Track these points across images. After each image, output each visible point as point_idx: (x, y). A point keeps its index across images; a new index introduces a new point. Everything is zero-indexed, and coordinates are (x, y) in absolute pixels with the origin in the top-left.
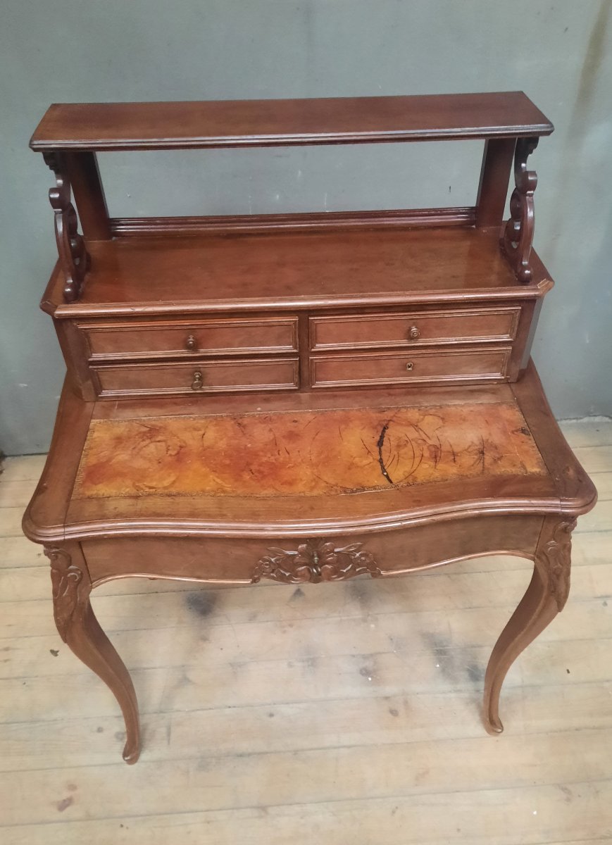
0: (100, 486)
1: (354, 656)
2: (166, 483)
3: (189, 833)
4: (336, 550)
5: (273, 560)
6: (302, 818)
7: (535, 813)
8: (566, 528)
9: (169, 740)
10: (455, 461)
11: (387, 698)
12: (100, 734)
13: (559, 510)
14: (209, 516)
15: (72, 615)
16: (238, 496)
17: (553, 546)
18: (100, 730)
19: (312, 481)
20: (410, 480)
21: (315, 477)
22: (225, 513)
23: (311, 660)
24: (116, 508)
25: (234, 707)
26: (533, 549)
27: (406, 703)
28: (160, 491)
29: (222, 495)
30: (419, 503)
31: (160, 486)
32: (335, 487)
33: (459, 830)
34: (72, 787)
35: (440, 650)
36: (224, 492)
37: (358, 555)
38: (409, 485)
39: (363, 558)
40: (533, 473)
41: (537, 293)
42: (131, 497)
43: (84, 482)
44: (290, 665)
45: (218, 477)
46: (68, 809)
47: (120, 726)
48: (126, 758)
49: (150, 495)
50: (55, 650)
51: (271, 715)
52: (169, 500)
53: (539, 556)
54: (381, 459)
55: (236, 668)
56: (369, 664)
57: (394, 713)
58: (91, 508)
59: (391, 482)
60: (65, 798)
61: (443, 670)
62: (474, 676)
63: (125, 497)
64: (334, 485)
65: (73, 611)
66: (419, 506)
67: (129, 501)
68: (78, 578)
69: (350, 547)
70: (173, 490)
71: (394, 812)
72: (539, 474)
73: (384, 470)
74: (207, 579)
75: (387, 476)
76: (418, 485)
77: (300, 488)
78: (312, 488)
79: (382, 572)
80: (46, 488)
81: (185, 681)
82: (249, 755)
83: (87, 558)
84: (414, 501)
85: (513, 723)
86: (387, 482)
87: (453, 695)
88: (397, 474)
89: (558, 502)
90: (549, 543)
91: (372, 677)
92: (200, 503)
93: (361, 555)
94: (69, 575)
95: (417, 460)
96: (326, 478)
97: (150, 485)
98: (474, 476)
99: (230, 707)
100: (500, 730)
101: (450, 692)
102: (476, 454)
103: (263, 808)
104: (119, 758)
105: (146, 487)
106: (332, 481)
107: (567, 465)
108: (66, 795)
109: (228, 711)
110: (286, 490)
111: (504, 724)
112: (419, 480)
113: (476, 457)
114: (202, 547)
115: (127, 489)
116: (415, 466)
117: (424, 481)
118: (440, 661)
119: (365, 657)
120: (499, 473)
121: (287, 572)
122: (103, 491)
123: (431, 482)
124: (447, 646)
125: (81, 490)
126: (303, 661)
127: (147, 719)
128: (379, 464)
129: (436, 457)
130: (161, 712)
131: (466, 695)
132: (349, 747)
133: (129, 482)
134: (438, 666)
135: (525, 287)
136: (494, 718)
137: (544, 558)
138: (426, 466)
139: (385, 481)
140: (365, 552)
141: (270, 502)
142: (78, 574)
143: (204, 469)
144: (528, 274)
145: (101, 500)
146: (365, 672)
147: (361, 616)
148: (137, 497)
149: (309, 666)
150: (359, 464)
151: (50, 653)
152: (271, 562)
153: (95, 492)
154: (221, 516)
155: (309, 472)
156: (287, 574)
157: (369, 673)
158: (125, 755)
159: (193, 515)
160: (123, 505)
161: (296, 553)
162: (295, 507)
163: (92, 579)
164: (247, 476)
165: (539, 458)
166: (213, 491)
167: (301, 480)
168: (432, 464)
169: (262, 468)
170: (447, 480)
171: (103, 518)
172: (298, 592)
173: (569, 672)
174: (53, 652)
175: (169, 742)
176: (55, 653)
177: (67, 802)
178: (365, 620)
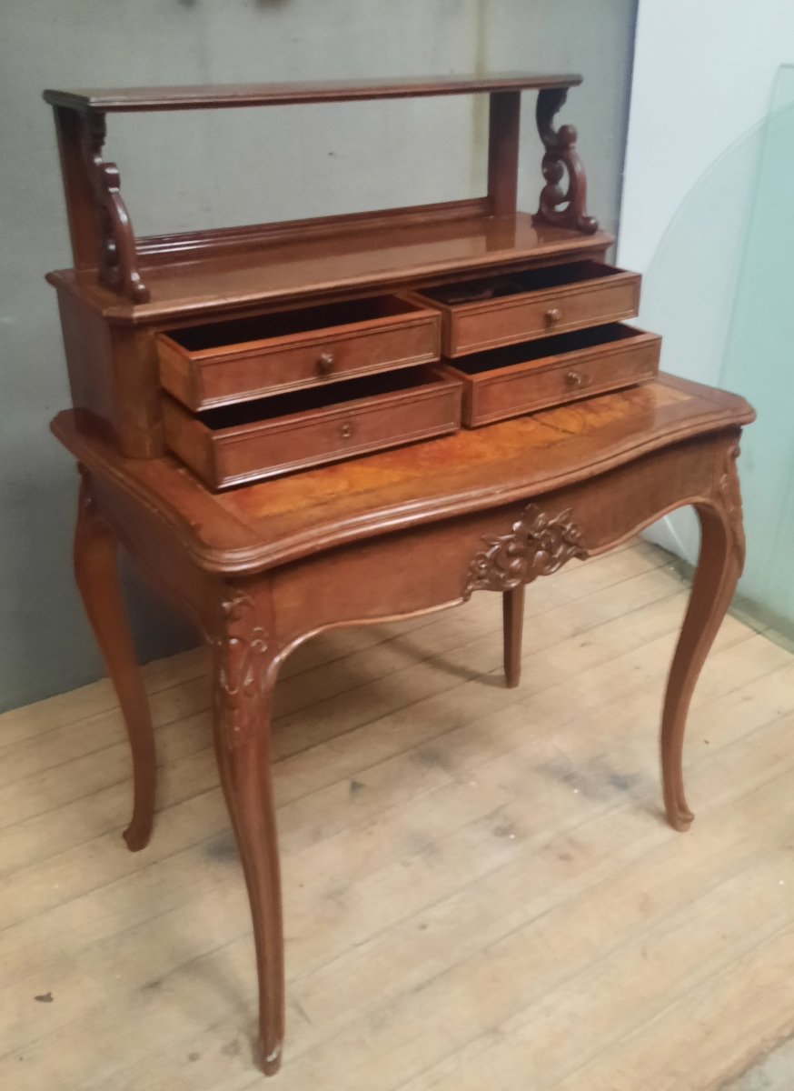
0: (268, 507)
1: (475, 822)
4: (550, 523)
6: (548, 1016)
7: (782, 883)
10: (611, 409)
11: (547, 847)
16: (435, 477)
17: (726, 482)
18: (193, 1057)
20: (589, 428)
23: (428, 847)
24: (310, 517)
26: (709, 491)
27: (571, 842)
29: (417, 480)
30: (617, 439)
32: (527, 449)
33: (724, 937)
35: (567, 776)
36: (415, 477)
37: (569, 527)
38: (592, 431)
39: (573, 532)
44: (405, 864)
45: (394, 471)
50: (44, 993)
51: (423, 927)
54: (542, 423)
55: (336, 896)
56: (497, 823)
57: (565, 857)
61: (585, 793)
62: (620, 786)
63: (310, 507)
64: (523, 448)
69: (562, 516)
70: (359, 490)
71: (644, 955)
73: (555, 428)
76: (600, 429)
77: (491, 457)
78: (504, 455)
82: (429, 982)
83: (276, 608)
86: (568, 434)
87: (614, 812)
88: (573, 427)
90: (722, 479)
91: (513, 833)
93: (573, 527)
95: (578, 417)
96: (508, 446)
99: (362, 944)
101: (608, 810)
103: (494, 1031)
106: (517, 446)
109: (362, 949)
110: (478, 462)
112: (597, 426)
116: (582, 420)
117: (602, 426)
118: (575, 786)
119: (489, 817)
121: (500, 571)
122: (277, 510)
123: (609, 425)
125: (248, 515)
126: (419, 853)
128: (547, 427)
131: (627, 806)
132: (543, 915)
133: (297, 497)
134: (576, 791)
138: (591, 418)
139: (566, 434)
140: (576, 521)
141: (475, 473)
143: (371, 470)
144: (594, 224)
146: (502, 832)
147: (452, 779)
149: (429, 855)
150: (526, 431)
151: (37, 1003)
153: (268, 513)
155: (486, 446)
157: (506, 831)
160: (316, 513)
161: (511, 536)
164: (424, 463)
166: (402, 480)
167: (485, 452)
168: (594, 415)
169: (434, 455)
170: (621, 421)
172: (355, 787)
173: (707, 742)
174: (40, 998)
175: (308, 1020)
176: (46, 998)
178: (459, 782)
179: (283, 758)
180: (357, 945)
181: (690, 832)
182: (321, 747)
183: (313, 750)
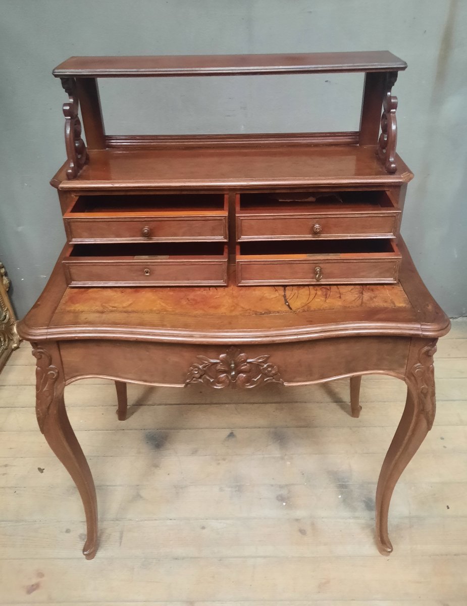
0: (77, 305)
1: (272, 485)
2: (125, 305)
4: (248, 361)
5: (201, 367)
8: (428, 351)
9: (121, 542)
10: (340, 297)
11: (297, 520)
12: (68, 535)
13: (420, 333)
14: (153, 325)
15: (48, 408)
16: (176, 314)
17: (419, 368)
18: (68, 531)
19: (232, 307)
20: (306, 308)
21: (234, 304)
22: (165, 323)
23: (238, 486)
24: (86, 318)
25: (175, 520)
26: (403, 370)
27: (313, 524)
28: (120, 309)
29: (165, 313)
30: (311, 322)
31: (121, 306)
32: (249, 311)
34: (41, 575)
35: (342, 485)
36: (166, 311)
37: (265, 366)
38: (304, 311)
39: (269, 369)
40: (400, 307)
41: (400, 180)
42: (98, 312)
43: (66, 302)
44: (221, 490)
45: (163, 302)
46: (34, 593)
47: (83, 529)
48: (85, 553)
49: (112, 311)
50: (42, 467)
51: (203, 528)
52: (126, 315)
53: (410, 377)
54: (285, 295)
55: (179, 489)
56: (284, 492)
57: (302, 532)
58: (68, 318)
59: (291, 309)
60: (33, 583)
61: (344, 501)
62: (368, 507)
63: (94, 312)
64: (248, 310)
65: (50, 405)
66: (310, 324)
67: (97, 315)
68: (55, 376)
69: (259, 359)
70: (130, 309)
72: (405, 307)
73: (286, 301)
74: (151, 382)
75: (289, 306)
76: (311, 311)
77: (223, 310)
78: (232, 311)
79: (285, 384)
80: (39, 305)
81: (138, 497)
82: (183, 558)
83: (63, 359)
84: (307, 321)
85: (401, 547)
86: (288, 309)
87: (352, 521)
88: (296, 304)
89: (419, 326)
90: (416, 366)
91: (286, 502)
92: (147, 317)
93: (269, 366)
94: (49, 373)
95: (312, 297)
96: (242, 305)
97: (113, 305)
98: (354, 307)
99: (171, 520)
100: (389, 550)
101: (350, 518)
102: (357, 294)
103: (191, 603)
104: (80, 554)
105: (111, 306)
106: (247, 307)
107: (427, 303)
108: (34, 581)
109: (169, 522)
110: (212, 311)
111: (394, 547)
112: (312, 309)
113: (357, 296)
114: (148, 353)
115: (97, 306)
116: (310, 300)
117: (316, 309)
118: (342, 493)
119: (281, 487)
120: (373, 306)
121: (211, 378)
122: (79, 308)
123: (321, 310)
124: (348, 482)
125: (63, 307)
126: (232, 487)
127: (105, 525)
128: (283, 298)
129: (326, 295)
130: (117, 520)
131: (363, 521)
132: (265, 557)
133: (98, 303)
134: (340, 497)
135: (392, 176)
136: (385, 538)
137: (413, 378)
138: (319, 300)
139: (286, 308)
140: (271, 364)
141: (200, 319)
142: (56, 373)
143: (153, 297)
144: (394, 167)
145: (76, 313)
146: (281, 499)
147: (279, 455)
148: (102, 312)
149: (236, 491)
150: (268, 297)
151: (38, 471)
152: (199, 368)
153: (73, 309)
154: (163, 326)
155: (230, 301)
156: (212, 381)
157: (284, 499)
158: (84, 550)
159: (142, 324)
160: (92, 317)
161: (218, 361)
162: (218, 322)
163: (66, 378)
164: (184, 302)
165: (405, 298)
166: (158, 310)
167: (224, 306)
168: (323, 299)
169: (196, 298)
170: (333, 309)
171: (76, 323)
172: (231, 435)
173: (448, 508)
175: (120, 544)
176: (41, 470)
177: (34, 587)
178: (282, 458)
179: (211, 404)
180: (168, 519)
181: (388, 558)
182: (233, 406)
183: (227, 406)
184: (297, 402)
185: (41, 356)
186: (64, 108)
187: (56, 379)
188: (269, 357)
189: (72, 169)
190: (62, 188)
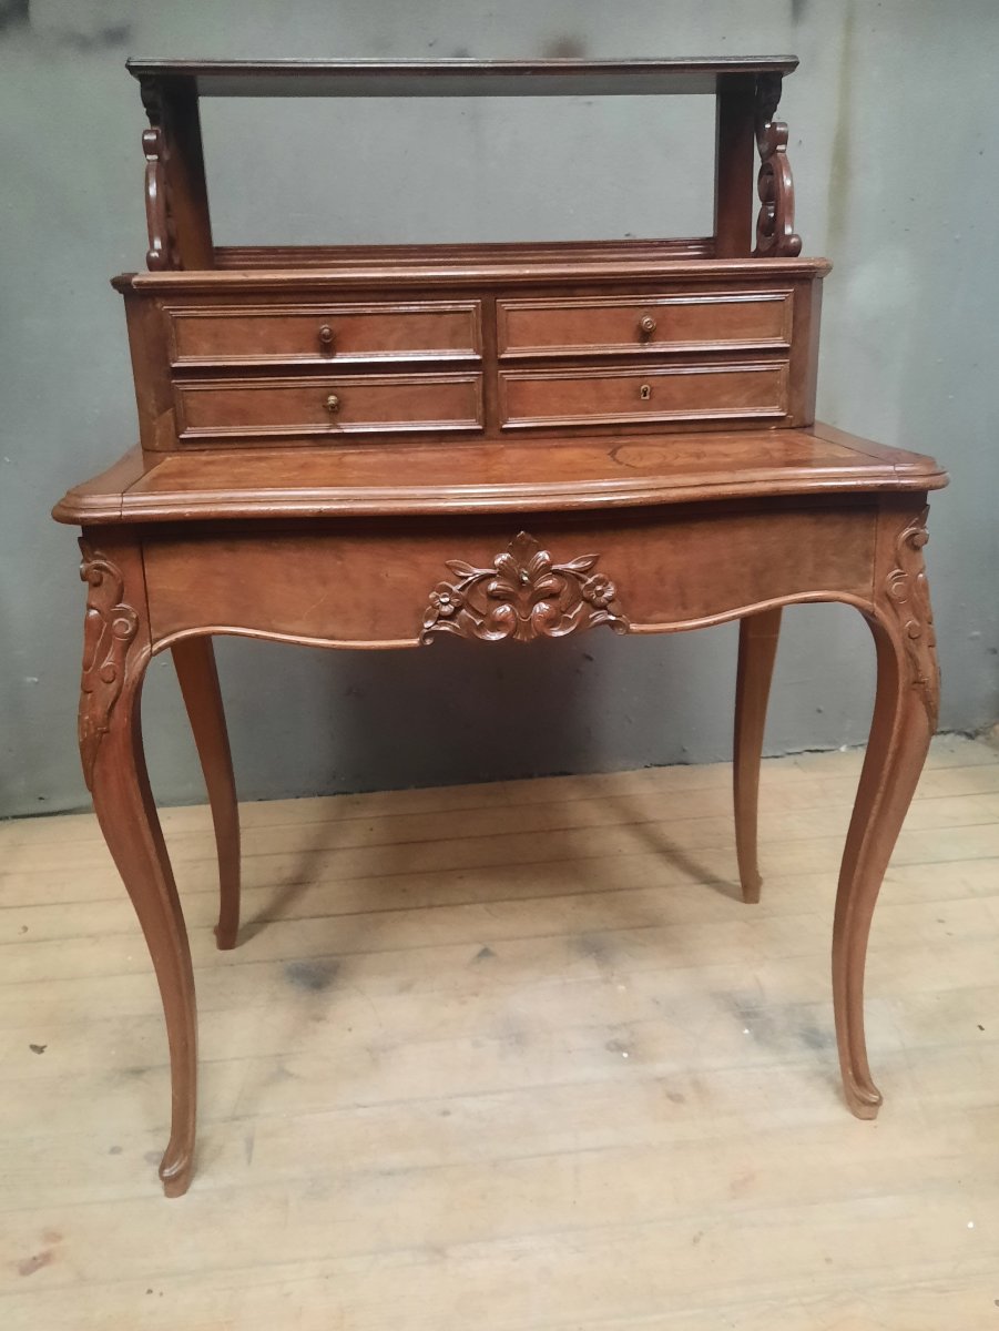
1: (592, 1027)
3: (287, 1295)
4: (554, 567)
5: (455, 589)
6: (515, 1260)
7: (971, 1225)
9: (250, 1158)
11: (659, 1080)
12: (116, 1157)
13: (894, 481)
17: (896, 581)
18: (115, 1150)
23: (516, 1036)
25: (375, 1106)
26: (869, 586)
27: (697, 1085)
34: (53, 1236)
35: (747, 1013)
37: (591, 579)
39: (599, 588)
41: (813, 264)
44: (476, 1044)
46: (40, 1272)
48: (167, 1172)
50: (41, 1044)
51: (446, 1113)
55: (376, 1054)
56: (622, 1036)
57: (676, 1098)
60: (35, 1254)
61: (757, 1037)
62: (812, 1039)
65: (113, 703)
68: (130, 629)
69: (577, 562)
71: (696, 1240)
79: (633, 627)
81: (280, 1074)
82: (406, 1171)
83: (148, 586)
85: (899, 1100)
87: (780, 1069)
88: (642, 463)
89: (890, 469)
90: (892, 576)
91: (628, 1052)
93: (599, 581)
94: (116, 622)
95: (670, 458)
99: (365, 1106)
100: (875, 1098)
101: (775, 1065)
108: (37, 1249)
109: (361, 1112)
118: (749, 1026)
119: (612, 1028)
121: (478, 614)
124: (759, 1006)
126: (501, 1038)
127: (209, 1126)
128: (613, 461)
130: (236, 1118)
131: (805, 1067)
134: (746, 1031)
135: (794, 258)
136: (862, 1071)
137: (888, 605)
138: (685, 460)
139: (624, 467)
142: (131, 620)
144: (796, 243)
146: (616, 1047)
147: (600, 977)
149: (511, 1043)
151: (30, 1051)
152: (450, 593)
156: (478, 622)
157: (625, 1046)
158: (163, 1165)
161: (490, 572)
163: (154, 636)
172: (485, 953)
173: (982, 1029)
174: (34, 1048)
175: (249, 1161)
176: (39, 1049)
177: (39, 1261)
178: (606, 981)
179: (431, 906)
180: (359, 1106)
182: (481, 907)
183: (467, 907)
184: (620, 890)
185: (102, 578)
186: (146, 138)
187: (132, 637)
188: (597, 558)
189: (158, 251)
190: (139, 284)
